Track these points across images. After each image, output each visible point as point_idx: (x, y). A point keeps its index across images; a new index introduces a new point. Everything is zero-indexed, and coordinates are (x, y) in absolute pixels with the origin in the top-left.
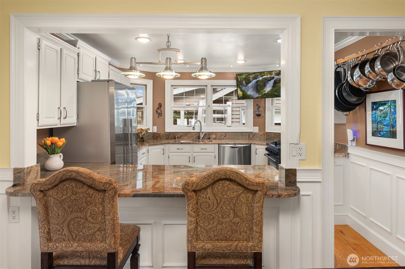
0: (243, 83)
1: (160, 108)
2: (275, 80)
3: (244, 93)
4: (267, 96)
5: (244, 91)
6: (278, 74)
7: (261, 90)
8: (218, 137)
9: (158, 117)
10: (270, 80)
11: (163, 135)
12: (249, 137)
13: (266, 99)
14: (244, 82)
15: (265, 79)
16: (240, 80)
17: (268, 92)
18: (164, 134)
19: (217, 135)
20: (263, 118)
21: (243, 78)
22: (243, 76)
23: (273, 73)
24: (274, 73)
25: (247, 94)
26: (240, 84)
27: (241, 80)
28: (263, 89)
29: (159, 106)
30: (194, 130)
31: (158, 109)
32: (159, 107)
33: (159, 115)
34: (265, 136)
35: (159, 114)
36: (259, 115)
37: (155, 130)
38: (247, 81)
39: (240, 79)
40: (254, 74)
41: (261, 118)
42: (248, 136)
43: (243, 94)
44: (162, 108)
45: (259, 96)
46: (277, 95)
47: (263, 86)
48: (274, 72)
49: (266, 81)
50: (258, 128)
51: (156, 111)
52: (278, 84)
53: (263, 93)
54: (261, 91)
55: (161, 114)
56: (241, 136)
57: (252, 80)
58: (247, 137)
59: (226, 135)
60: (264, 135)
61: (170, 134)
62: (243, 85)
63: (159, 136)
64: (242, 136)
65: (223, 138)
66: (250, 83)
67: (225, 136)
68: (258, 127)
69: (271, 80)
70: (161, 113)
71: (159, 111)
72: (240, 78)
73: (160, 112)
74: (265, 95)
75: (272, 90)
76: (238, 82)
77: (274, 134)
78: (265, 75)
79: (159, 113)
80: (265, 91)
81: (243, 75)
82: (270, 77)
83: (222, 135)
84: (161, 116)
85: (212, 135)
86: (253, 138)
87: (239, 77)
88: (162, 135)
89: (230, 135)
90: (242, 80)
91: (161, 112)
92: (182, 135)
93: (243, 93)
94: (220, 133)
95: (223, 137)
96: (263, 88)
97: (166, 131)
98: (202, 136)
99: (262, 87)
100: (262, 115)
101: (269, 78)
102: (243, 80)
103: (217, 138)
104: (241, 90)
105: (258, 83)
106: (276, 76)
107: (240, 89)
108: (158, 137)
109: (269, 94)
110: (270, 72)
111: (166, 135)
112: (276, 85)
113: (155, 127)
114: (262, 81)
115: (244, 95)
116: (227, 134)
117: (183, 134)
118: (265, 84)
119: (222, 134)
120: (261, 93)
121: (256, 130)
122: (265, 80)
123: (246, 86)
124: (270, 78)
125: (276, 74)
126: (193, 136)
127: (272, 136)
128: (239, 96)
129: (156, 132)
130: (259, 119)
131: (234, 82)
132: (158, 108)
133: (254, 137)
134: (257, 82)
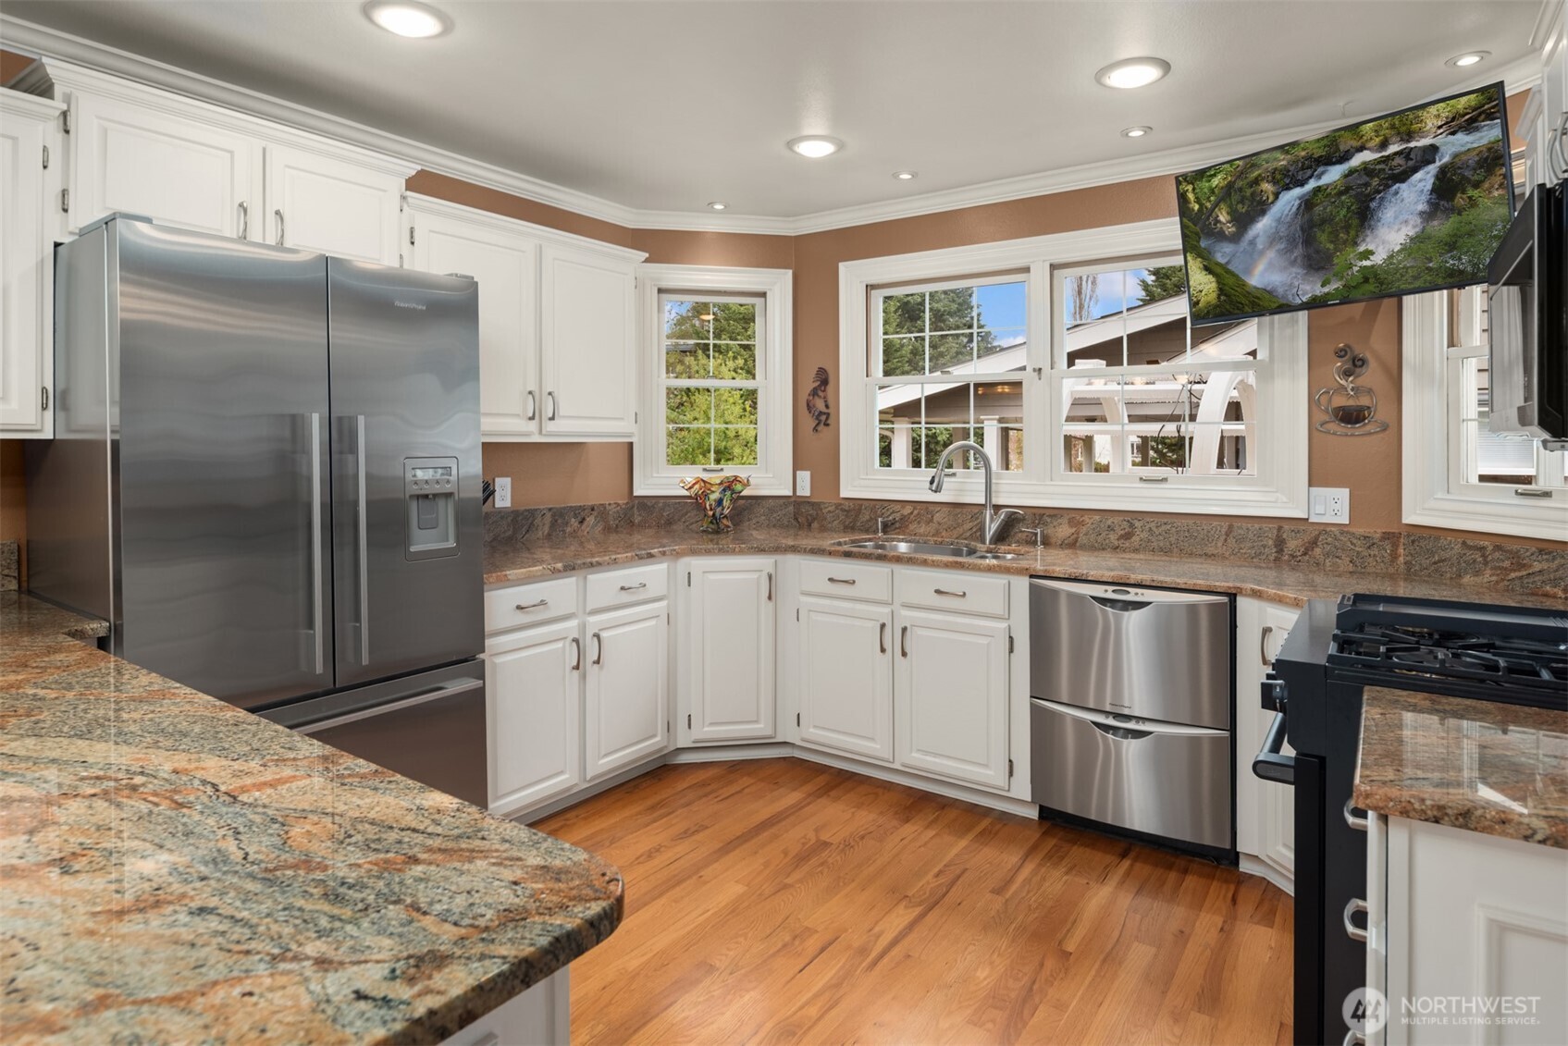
0: (1220, 222)
1: (823, 388)
2: (1443, 171)
3: (1230, 281)
4: (1382, 284)
5: (1228, 272)
6: (1473, 120)
7: (1336, 250)
8: (1086, 534)
9: (815, 429)
10: (1403, 177)
11: (830, 509)
12: (1280, 551)
14: (1223, 217)
15: (1366, 169)
16: (1197, 207)
17: (1391, 257)
18: (837, 508)
19: (1082, 523)
20: (1381, 435)
21: (1212, 191)
22: (1215, 182)
23: (1431, 120)
24: (1438, 116)
25: (1244, 284)
26: (1198, 229)
27: (1201, 205)
28: (1355, 244)
29: (818, 383)
30: (936, 492)
31: (816, 397)
32: (819, 386)
33: (817, 422)
34: (1401, 551)
35: (817, 418)
36: (1351, 416)
37: (805, 490)
38: (1240, 206)
39: (1198, 200)
40: (1287, 152)
41: (1370, 434)
42: (1271, 542)
43: (1221, 290)
44: (830, 388)
45: (1326, 290)
46: (1461, 272)
47: (1355, 222)
48: (1433, 110)
49: (1375, 182)
50: (1343, 494)
51: (808, 405)
52: (1471, 192)
53: (1350, 266)
54: (1336, 261)
55: (827, 419)
56: (1223, 538)
57: (1277, 196)
58: (1264, 546)
59: (1132, 525)
60: (1395, 546)
61: (860, 510)
62: (1221, 236)
63: (817, 514)
64: (1231, 541)
65: (1116, 543)
66: (1263, 213)
67: (1127, 536)
68: (1347, 490)
69: (1415, 170)
70: (825, 413)
71: (820, 405)
72: (1200, 195)
73: (824, 410)
74: (1366, 280)
75: (1418, 240)
76: (1185, 220)
77: (1464, 543)
78: (1361, 149)
79: (816, 414)
80: (1367, 254)
81: (1214, 175)
82: (1406, 154)
83: (1110, 528)
84: (828, 425)
85: (1055, 523)
86: (1305, 554)
87: (1190, 187)
88: (830, 512)
89: (1157, 527)
90: (1209, 205)
91: (827, 407)
92: (912, 513)
93: (1218, 282)
94: (1097, 518)
95: (1113, 537)
96: (1353, 233)
97: (844, 494)
98: (991, 528)
99: (1347, 228)
101: (1398, 161)
102: (1216, 205)
103: (1083, 539)
104: (1208, 269)
105: (1318, 209)
106: (1453, 133)
107: (1202, 258)
108: (814, 519)
109: (1397, 270)
110: (1402, 122)
111: (846, 511)
112: (1452, 198)
113: (805, 477)
114: (1341, 193)
115: (1226, 295)
116: (1137, 524)
117: (916, 512)
118: (1368, 207)
119: (1109, 522)
120: (1336, 268)
121: (1333, 506)
122: (1365, 179)
123: (1235, 238)
124: (1408, 158)
125: (1453, 119)
126: (958, 525)
127: (1444, 555)
128: (1197, 303)
129: (808, 494)
130: (1356, 442)
131: (1164, 233)
132: (814, 393)
133: (1318, 551)
134: (1308, 204)
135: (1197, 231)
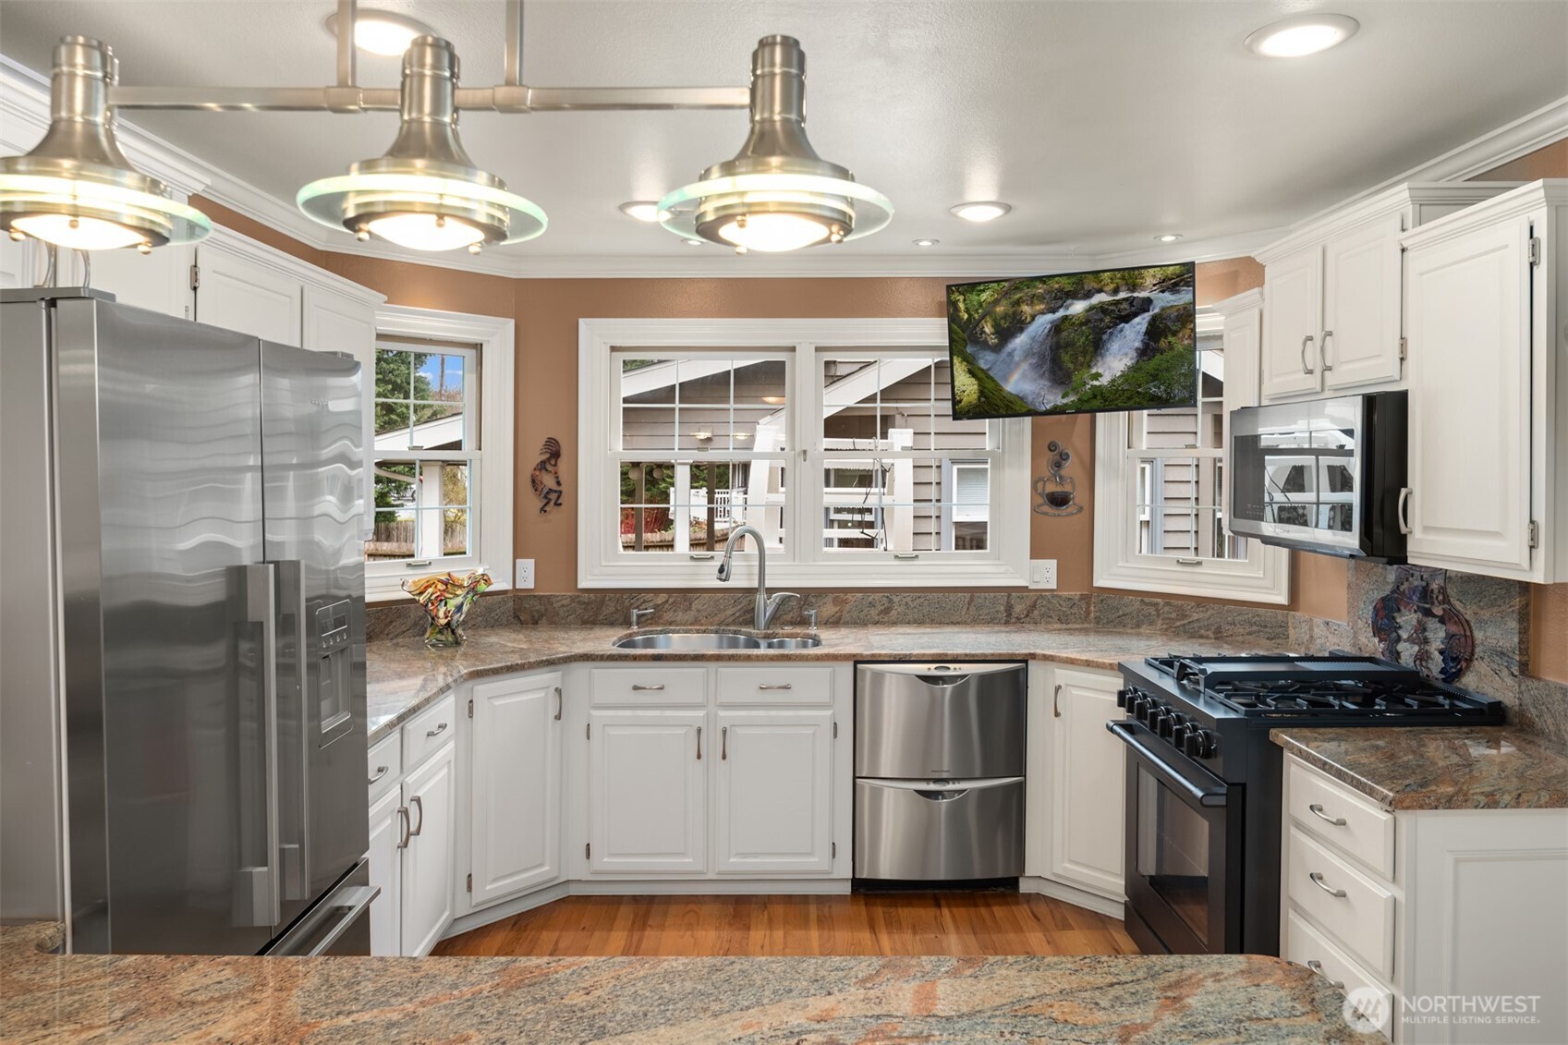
0: (984, 332)
1: (553, 462)
2: (1154, 319)
3: (990, 385)
4: (1106, 401)
5: (989, 377)
6: (1176, 284)
7: (1075, 370)
8: (848, 612)
9: (543, 510)
10: (1127, 319)
11: (564, 602)
12: (1009, 615)
13: (1098, 415)
14: (988, 329)
15: (1102, 309)
16: (966, 316)
17: (1113, 381)
18: (573, 600)
19: (846, 602)
20: (1079, 516)
21: (980, 305)
22: (984, 296)
23: (1149, 279)
24: (1154, 276)
25: (1000, 389)
26: (965, 336)
27: (970, 315)
28: (1089, 367)
29: (547, 456)
31: (543, 471)
32: (549, 459)
33: (546, 501)
34: (1092, 608)
35: (545, 497)
36: (1059, 500)
37: (527, 580)
38: (1003, 322)
39: (967, 311)
40: (1044, 283)
41: (1072, 514)
42: (1002, 608)
43: (982, 393)
44: (563, 463)
45: (1065, 401)
46: (1160, 398)
47: (1091, 349)
48: (1151, 271)
49: (1107, 319)
50: (1052, 564)
51: (533, 481)
52: (1170, 339)
53: (1085, 384)
54: (1074, 378)
55: (559, 497)
56: (965, 608)
57: (1033, 318)
58: (997, 612)
59: (890, 601)
60: (1088, 605)
61: (603, 601)
62: (985, 345)
63: (546, 609)
64: (972, 608)
65: (876, 618)
66: (1021, 330)
67: (887, 611)
68: (1055, 561)
69: (1135, 315)
70: (556, 491)
71: (549, 481)
72: (969, 306)
73: (555, 487)
74: (1095, 397)
75: (1134, 369)
76: (955, 327)
77: (1142, 600)
78: (1100, 291)
79: (545, 491)
80: (1097, 376)
81: (983, 291)
82: (1130, 301)
83: (872, 605)
84: (558, 505)
85: (820, 603)
86: (1027, 616)
87: (961, 298)
88: (563, 606)
89: (912, 601)
90: (977, 317)
91: (559, 483)
92: (667, 601)
93: (979, 385)
94: (860, 595)
95: (874, 612)
96: (1088, 358)
97: (582, 584)
98: (765, 606)
99: (1085, 353)
100: (1079, 497)
101: (1125, 305)
102: (983, 317)
103: (846, 617)
104: (971, 373)
105: (1064, 334)
106: (1163, 292)
107: (967, 362)
108: (542, 616)
109: (1117, 390)
110: (1130, 276)
111: (584, 603)
112: (1157, 341)
113: (527, 566)
114: (1082, 324)
115: (985, 397)
116: (896, 599)
117: (671, 600)
118: (1101, 338)
119: (870, 599)
120: (1074, 384)
121: (1045, 575)
122: (1100, 315)
123: (997, 349)
124: (1131, 304)
125: (1164, 281)
126: (720, 611)
127: (1127, 610)
128: (960, 401)
129: (532, 586)
130: (1064, 520)
131: (935, 331)
132: (542, 466)
133: (1036, 612)
134: (1057, 328)
135: (963, 338)
